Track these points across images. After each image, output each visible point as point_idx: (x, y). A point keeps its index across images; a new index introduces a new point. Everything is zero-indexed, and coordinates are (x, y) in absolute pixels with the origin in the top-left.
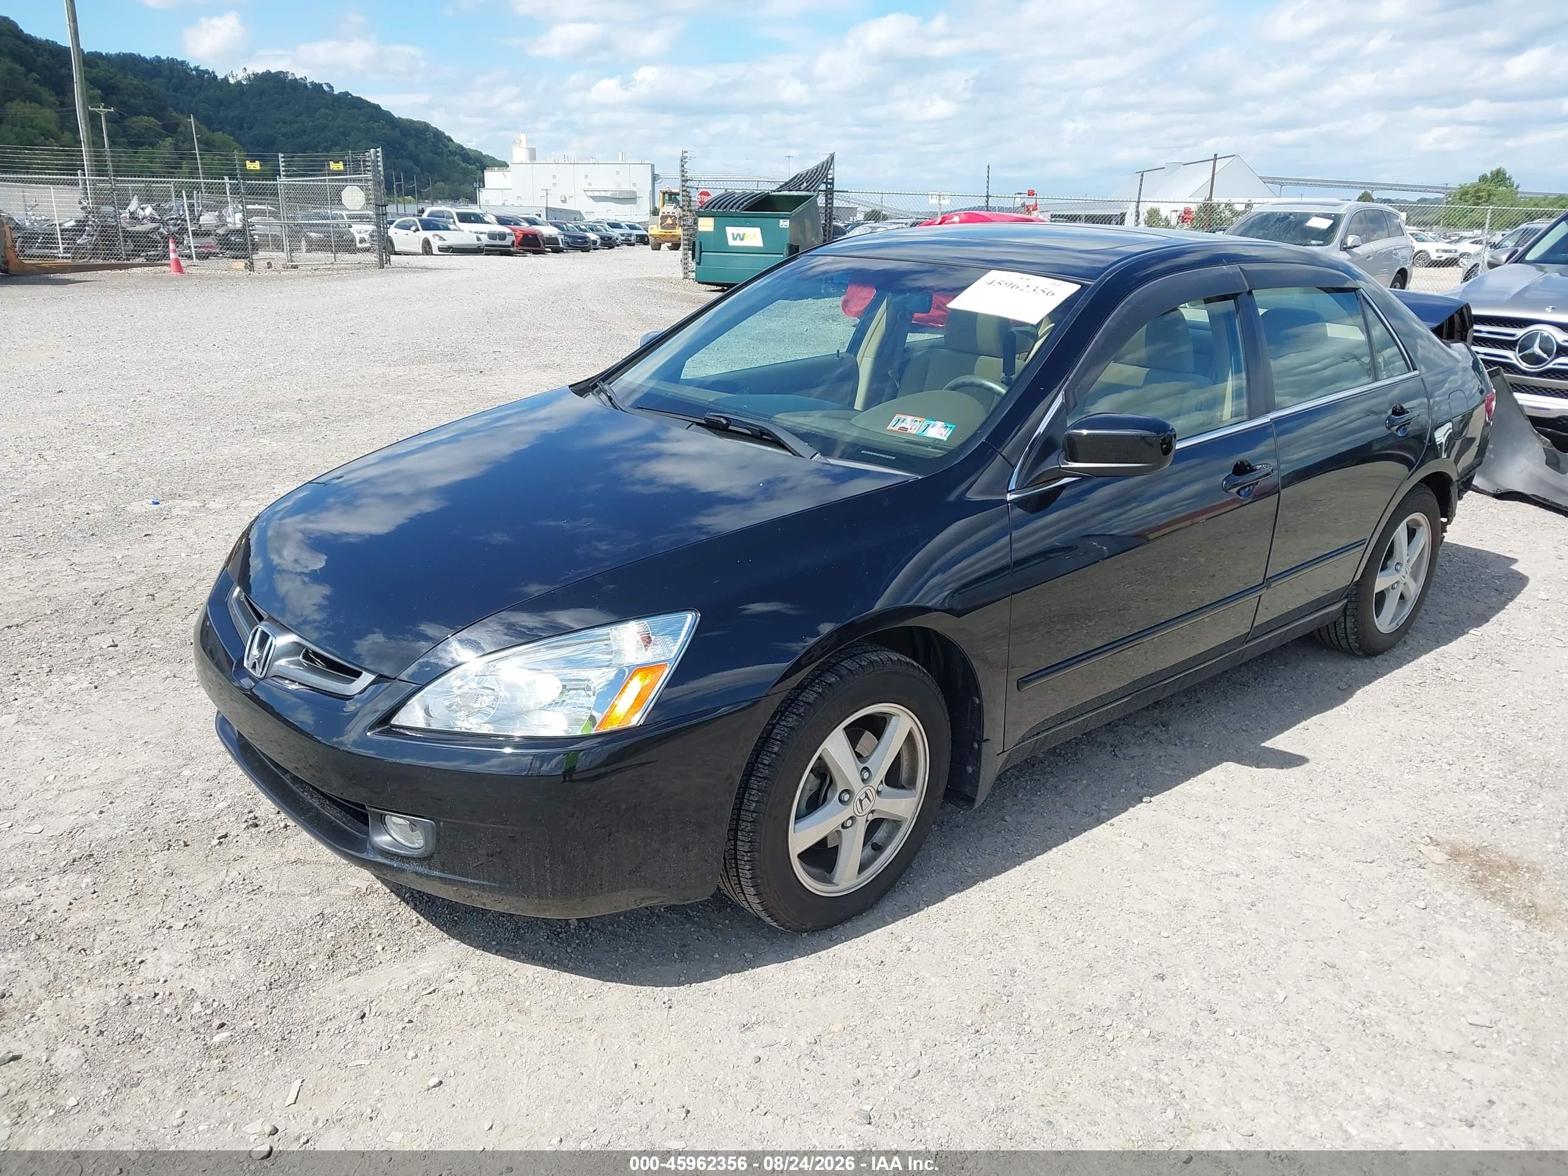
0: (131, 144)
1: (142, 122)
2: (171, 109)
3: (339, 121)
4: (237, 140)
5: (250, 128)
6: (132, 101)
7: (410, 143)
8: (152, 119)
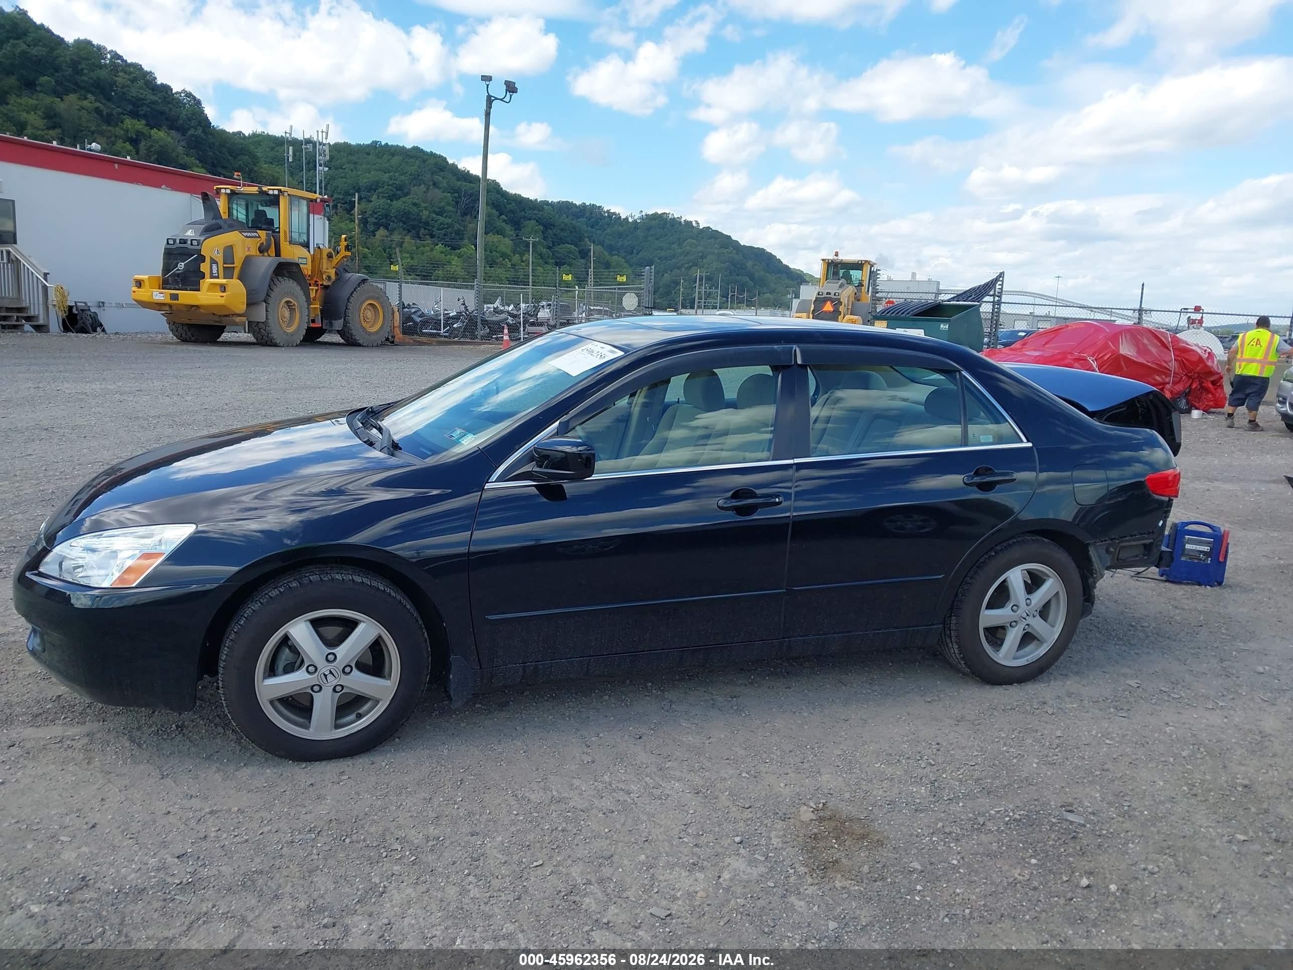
0: (557, 264)
1: (563, 249)
2: (587, 240)
3: (700, 248)
4: (627, 262)
5: (638, 254)
6: (562, 234)
7: (749, 264)
8: (573, 246)
